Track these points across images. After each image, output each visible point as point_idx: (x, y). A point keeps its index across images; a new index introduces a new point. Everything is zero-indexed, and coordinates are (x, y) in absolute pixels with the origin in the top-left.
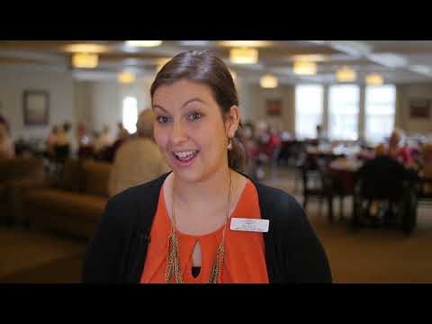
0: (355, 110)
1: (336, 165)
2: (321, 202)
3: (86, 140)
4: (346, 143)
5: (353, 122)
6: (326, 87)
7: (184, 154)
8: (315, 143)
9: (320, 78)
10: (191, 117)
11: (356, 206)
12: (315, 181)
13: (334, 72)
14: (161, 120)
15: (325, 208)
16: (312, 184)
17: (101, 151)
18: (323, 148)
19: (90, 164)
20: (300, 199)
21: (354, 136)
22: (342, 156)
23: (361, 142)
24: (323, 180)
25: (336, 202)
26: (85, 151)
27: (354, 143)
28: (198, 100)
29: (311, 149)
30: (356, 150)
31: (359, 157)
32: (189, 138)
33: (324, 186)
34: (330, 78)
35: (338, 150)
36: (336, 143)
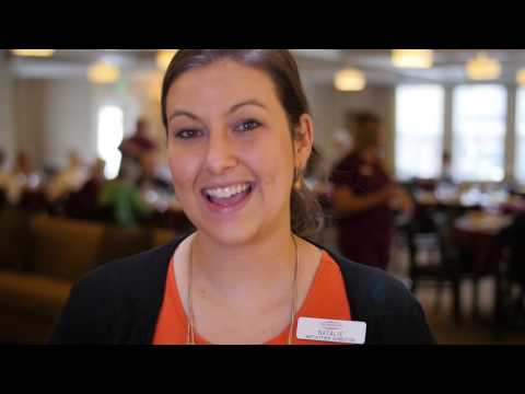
0: (499, 129)
1: (467, 223)
2: (439, 289)
3: (35, 181)
4: (484, 186)
5: (495, 148)
6: (449, 88)
7: (228, 192)
8: (429, 185)
9: (437, 74)
10: (242, 128)
11: (500, 294)
12: (430, 251)
13: (463, 64)
14: (185, 134)
15: (447, 298)
16: (423, 258)
17: (60, 200)
18: (444, 194)
19: (41, 222)
20: (406, 282)
21: (497, 175)
22: (477, 209)
23: (509, 184)
24: (443, 250)
25: (466, 290)
26: (33, 201)
27: (497, 186)
28: (253, 102)
29: (423, 197)
30: (501, 197)
31: (506, 210)
32: (238, 161)
33: (446, 260)
34: (455, 73)
35: (470, 198)
36: (466, 186)
